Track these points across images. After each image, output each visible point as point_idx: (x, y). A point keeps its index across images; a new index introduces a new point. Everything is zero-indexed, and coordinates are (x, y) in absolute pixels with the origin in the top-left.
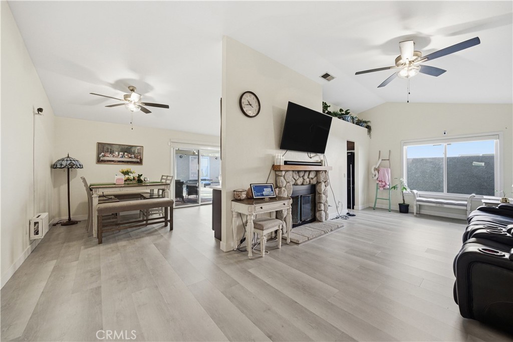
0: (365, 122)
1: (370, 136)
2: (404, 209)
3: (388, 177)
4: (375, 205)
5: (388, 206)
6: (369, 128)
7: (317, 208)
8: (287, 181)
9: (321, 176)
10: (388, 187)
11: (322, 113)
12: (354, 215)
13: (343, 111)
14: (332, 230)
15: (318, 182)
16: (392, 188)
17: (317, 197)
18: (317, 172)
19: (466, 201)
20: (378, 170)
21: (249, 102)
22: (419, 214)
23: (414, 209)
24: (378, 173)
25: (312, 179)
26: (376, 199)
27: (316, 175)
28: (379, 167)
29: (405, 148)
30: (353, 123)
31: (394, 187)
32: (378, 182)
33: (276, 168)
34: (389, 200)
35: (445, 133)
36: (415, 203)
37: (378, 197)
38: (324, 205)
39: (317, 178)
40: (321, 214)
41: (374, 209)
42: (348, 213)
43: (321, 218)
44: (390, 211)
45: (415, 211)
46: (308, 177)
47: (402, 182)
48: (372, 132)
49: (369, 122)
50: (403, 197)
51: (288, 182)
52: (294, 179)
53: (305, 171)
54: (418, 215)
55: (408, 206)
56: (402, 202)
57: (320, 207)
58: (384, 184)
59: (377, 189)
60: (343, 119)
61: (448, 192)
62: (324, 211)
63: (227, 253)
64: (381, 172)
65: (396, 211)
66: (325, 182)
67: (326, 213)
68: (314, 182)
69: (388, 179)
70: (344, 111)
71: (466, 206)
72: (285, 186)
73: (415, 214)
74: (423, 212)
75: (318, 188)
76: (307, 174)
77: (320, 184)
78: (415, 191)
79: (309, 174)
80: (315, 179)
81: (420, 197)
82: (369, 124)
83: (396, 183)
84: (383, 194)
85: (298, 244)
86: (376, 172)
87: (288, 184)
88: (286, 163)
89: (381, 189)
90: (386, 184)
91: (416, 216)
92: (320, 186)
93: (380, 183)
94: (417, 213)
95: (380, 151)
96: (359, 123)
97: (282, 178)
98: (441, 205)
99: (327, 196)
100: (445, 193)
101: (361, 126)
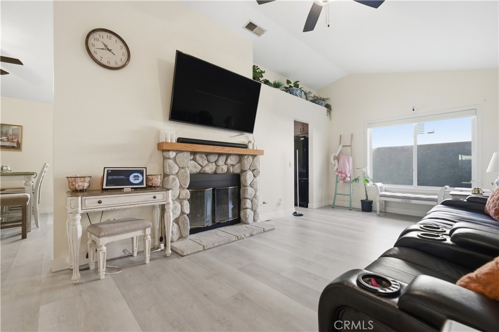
0: (323, 100)
1: (330, 117)
2: (367, 206)
3: (349, 167)
4: (334, 202)
5: (349, 203)
6: (328, 106)
7: (242, 206)
8: (181, 166)
9: (246, 162)
10: (349, 179)
11: (252, 78)
12: (301, 215)
13: (291, 83)
14: (252, 235)
15: (243, 171)
16: (353, 181)
17: (241, 191)
18: (241, 156)
19: (437, 195)
20: (337, 158)
21: (106, 46)
22: (385, 212)
23: (377, 206)
24: (338, 162)
25: (233, 165)
26: (336, 194)
27: (240, 161)
28: (339, 155)
29: (369, 130)
30: (307, 99)
31: (356, 180)
32: (337, 173)
33: (162, 148)
34: (350, 195)
35: (413, 110)
36: (378, 198)
37: (337, 193)
38: (252, 201)
39: (241, 166)
40: (245, 214)
41: (333, 208)
42: (295, 213)
43: (246, 219)
44: (350, 209)
45: (378, 209)
46: (225, 164)
47: (364, 174)
48: (333, 112)
49: (327, 99)
50: (366, 192)
51: (183, 168)
52: (199, 165)
53: (220, 155)
54: (381, 214)
55: (371, 202)
56: (364, 198)
57: (245, 204)
58: (344, 175)
59: (337, 182)
60: (291, 93)
61: (418, 185)
62: (252, 209)
63: (53, 274)
64: (341, 161)
65: (356, 210)
66: (253, 171)
67: (255, 212)
68: (237, 170)
69: (349, 169)
70: (293, 82)
71: (437, 201)
72: (177, 173)
73: (378, 213)
74: (390, 210)
75: (242, 178)
76: (223, 159)
77: (244, 174)
78: (379, 184)
79: (226, 160)
80: (237, 166)
81: (385, 191)
82: (328, 102)
83: (359, 174)
84: (342, 189)
85: (182, 256)
86: (336, 161)
87: (183, 170)
88: (181, 140)
89: (341, 182)
90: (346, 176)
91: (379, 215)
92: (245, 176)
93: (340, 175)
94: (380, 212)
95: (341, 136)
96: (315, 100)
97: (171, 161)
98: (407, 200)
99: (256, 190)
100: (415, 185)
101: (318, 104)
